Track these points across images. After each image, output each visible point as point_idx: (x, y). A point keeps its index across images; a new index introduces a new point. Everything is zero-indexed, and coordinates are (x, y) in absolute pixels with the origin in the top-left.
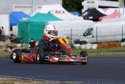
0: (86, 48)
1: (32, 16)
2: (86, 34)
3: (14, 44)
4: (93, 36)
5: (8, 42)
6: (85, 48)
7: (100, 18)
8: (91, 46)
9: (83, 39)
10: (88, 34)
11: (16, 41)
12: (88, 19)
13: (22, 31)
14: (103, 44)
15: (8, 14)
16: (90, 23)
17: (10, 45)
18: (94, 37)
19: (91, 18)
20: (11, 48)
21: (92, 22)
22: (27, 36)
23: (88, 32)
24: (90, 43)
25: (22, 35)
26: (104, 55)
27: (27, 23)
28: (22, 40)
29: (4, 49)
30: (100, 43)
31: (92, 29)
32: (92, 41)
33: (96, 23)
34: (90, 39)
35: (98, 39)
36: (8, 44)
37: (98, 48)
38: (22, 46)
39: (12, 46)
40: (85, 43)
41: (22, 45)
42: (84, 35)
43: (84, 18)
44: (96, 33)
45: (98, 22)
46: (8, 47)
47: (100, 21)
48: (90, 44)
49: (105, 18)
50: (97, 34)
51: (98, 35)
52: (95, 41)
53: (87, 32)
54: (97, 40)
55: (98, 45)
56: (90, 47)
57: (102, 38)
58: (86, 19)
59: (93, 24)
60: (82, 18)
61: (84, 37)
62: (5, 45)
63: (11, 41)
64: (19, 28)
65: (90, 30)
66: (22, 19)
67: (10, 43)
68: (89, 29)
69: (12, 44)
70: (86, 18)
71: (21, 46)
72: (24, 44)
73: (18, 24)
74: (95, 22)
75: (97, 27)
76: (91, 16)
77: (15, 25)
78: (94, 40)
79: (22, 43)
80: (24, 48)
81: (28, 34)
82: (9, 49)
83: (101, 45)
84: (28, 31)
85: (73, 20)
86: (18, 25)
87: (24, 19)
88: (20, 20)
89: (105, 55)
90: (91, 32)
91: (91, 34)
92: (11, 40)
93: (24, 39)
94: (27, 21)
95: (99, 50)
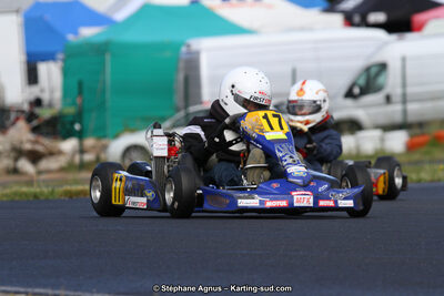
0: (358, 148)
1: (120, 16)
2: (356, 91)
3: (46, 143)
4: (388, 99)
5: (21, 133)
6: (354, 152)
7: (419, 18)
8: (382, 140)
9: (345, 110)
10: (365, 91)
11: (55, 127)
12: (365, 24)
13: (80, 85)
14: (434, 131)
15: (17, 11)
16: (372, 43)
17: (28, 146)
18: (394, 99)
19: (380, 17)
20: (35, 157)
21: (381, 34)
22: (102, 106)
23: (368, 82)
24: (377, 127)
25: (78, 101)
26: (432, 181)
27: (99, 50)
28: (80, 122)
29: (6, 162)
30: (421, 125)
31: (383, 67)
32: (383, 120)
33: (400, 39)
34: (373, 111)
35: (412, 107)
36: (22, 142)
37: (411, 147)
38: (82, 151)
39: (39, 148)
40: (354, 126)
41: (81, 144)
42: (349, 94)
43: (349, 21)
44: (399, 81)
45: (410, 36)
46: (19, 153)
47: (419, 28)
48: (378, 133)
49: (437, 17)
50: (404, 85)
51: (410, 90)
52: (398, 118)
53: (362, 81)
54: (405, 112)
55: (412, 136)
56: (378, 146)
57: (429, 105)
58: (358, 25)
59: (386, 43)
60: (338, 19)
61: (349, 102)
62: (8, 146)
63: (35, 130)
64: (66, 72)
65: (374, 71)
66: (76, 33)
67: (31, 136)
68: (368, 69)
69: (36, 142)
70: (357, 19)
71: (77, 148)
72: (89, 142)
73: (60, 56)
74: (393, 37)
75: (404, 60)
76: (376, 9)
77: (49, 57)
78: (394, 112)
79: (80, 135)
80: (89, 157)
81: (108, 95)
82: (25, 165)
83: (423, 134)
84: (104, 81)
85: (302, 29)
86: (64, 61)
87: (88, 32)
88: (71, 37)
89: (439, 180)
90: (381, 80)
91: (378, 89)
92: (35, 123)
93: (91, 120)
94: (103, 39)
95: (416, 156)
